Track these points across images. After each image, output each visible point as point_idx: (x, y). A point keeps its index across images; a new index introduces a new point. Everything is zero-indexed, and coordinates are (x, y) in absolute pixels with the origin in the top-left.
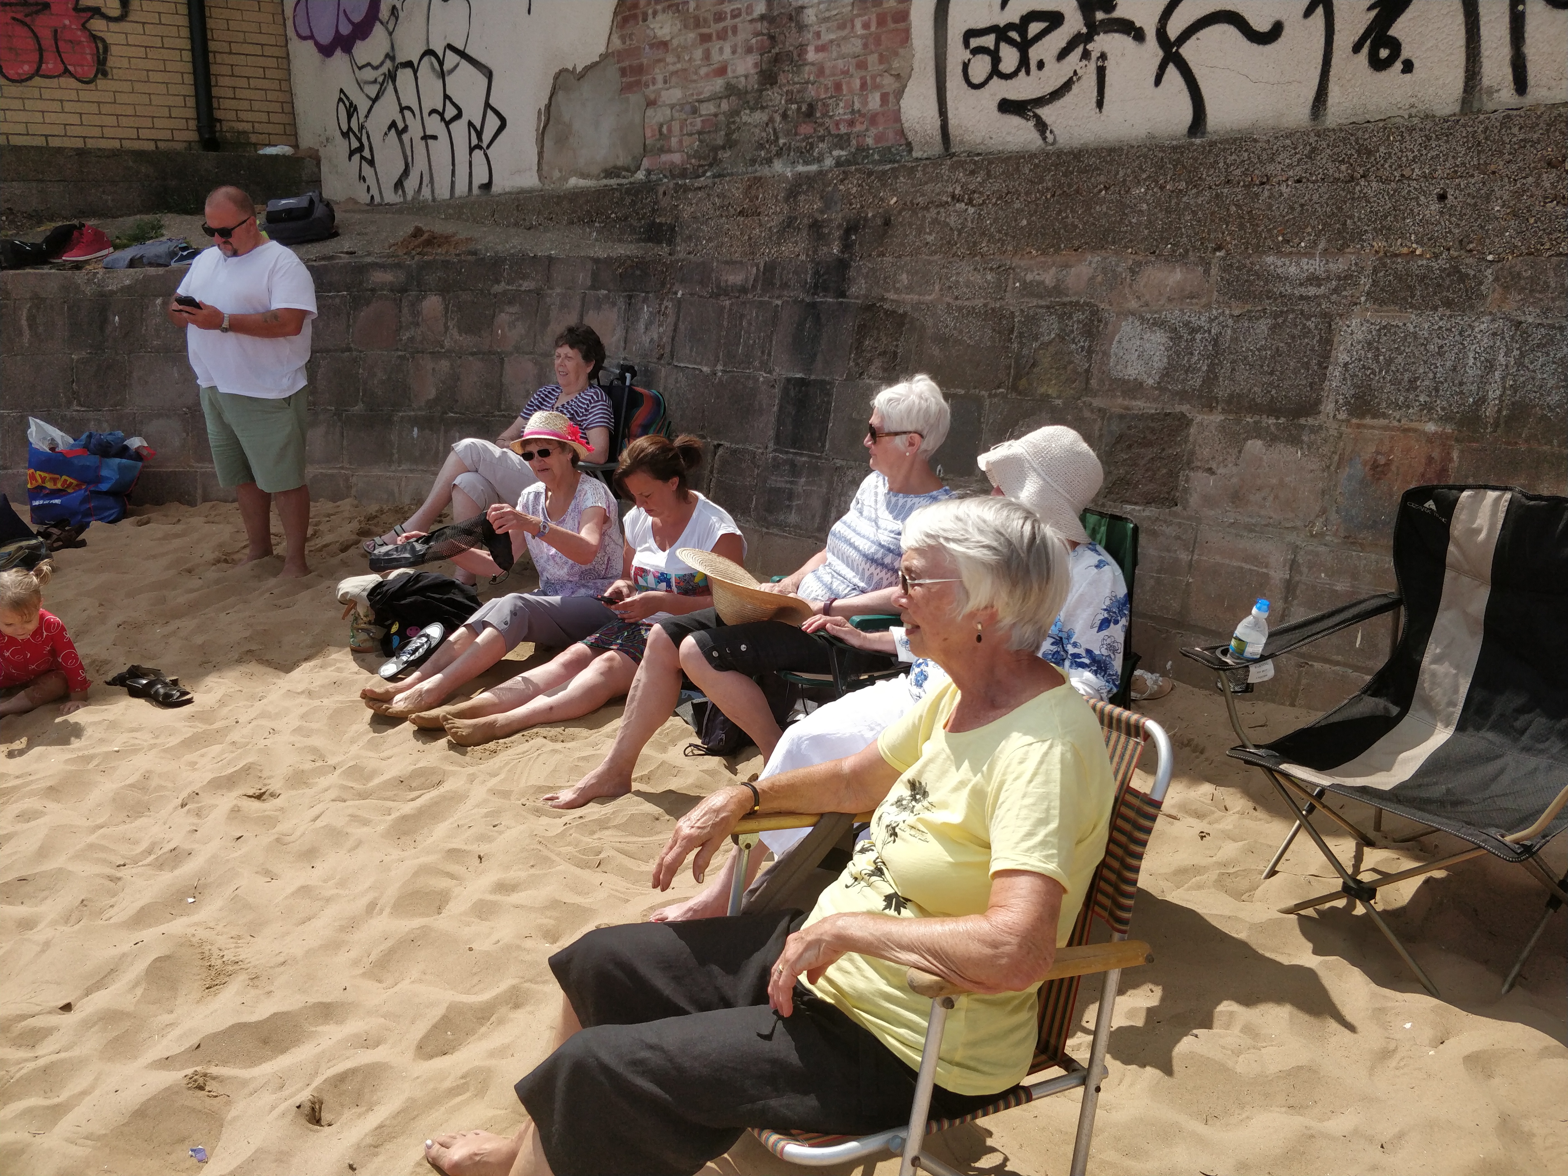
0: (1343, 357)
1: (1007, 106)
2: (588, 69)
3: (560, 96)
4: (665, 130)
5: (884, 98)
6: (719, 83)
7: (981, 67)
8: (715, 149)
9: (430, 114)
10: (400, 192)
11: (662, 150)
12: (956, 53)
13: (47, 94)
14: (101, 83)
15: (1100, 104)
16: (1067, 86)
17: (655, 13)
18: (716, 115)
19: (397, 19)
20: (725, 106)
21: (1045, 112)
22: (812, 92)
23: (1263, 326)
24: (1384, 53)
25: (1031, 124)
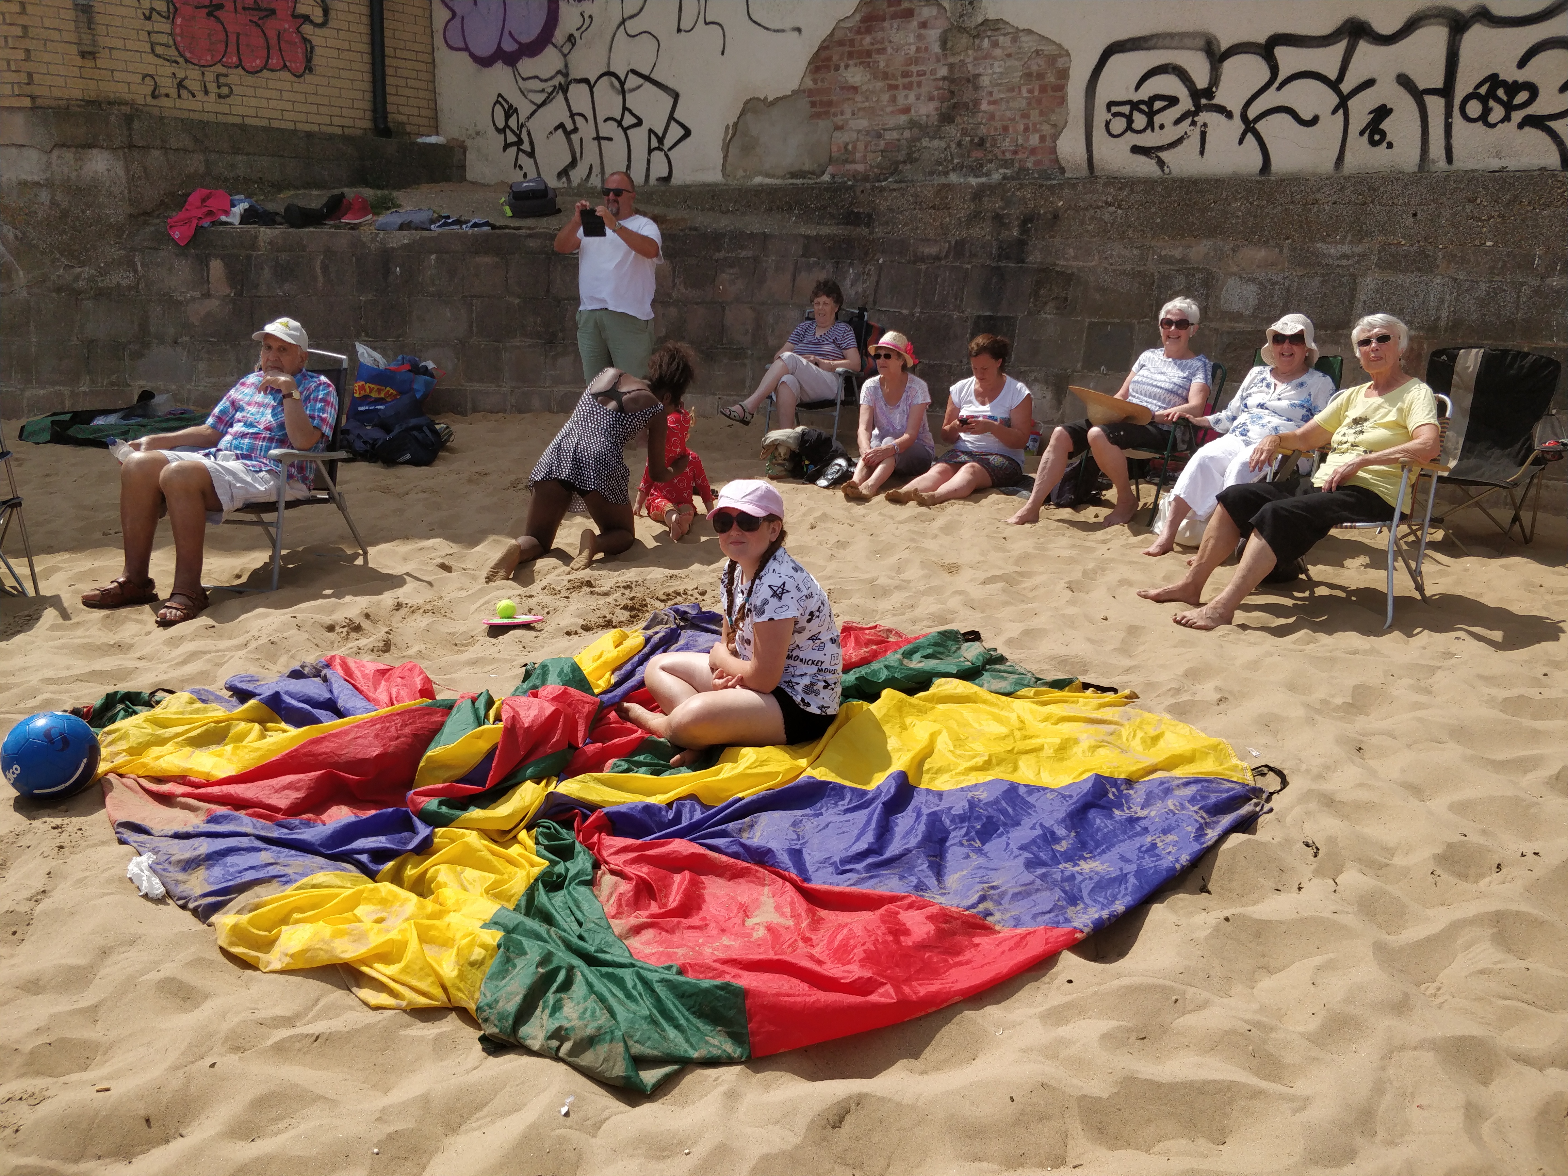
0: (1363, 298)
1: (1136, 150)
2: (778, 100)
3: (749, 116)
4: (850, 147)
5: (1043, 138)
6: (903, 119)
7: (1118, 125)
8: (897, 163)
9: (605, 121)
10: (564, 179)
11: (846, 161)
12: (1101, 115)
13: (271, 84)
14: (308, 77)
15: (1202, 153)
16: (1180, 141)
17: (847, 67)
18: (898, 140)
19: (574, 45)
20: (907, 134)
21: (1164, 155)
22: (983, 130)
23: (1317, 281)
24: (1377, 137)
25: (1154, 161)
